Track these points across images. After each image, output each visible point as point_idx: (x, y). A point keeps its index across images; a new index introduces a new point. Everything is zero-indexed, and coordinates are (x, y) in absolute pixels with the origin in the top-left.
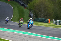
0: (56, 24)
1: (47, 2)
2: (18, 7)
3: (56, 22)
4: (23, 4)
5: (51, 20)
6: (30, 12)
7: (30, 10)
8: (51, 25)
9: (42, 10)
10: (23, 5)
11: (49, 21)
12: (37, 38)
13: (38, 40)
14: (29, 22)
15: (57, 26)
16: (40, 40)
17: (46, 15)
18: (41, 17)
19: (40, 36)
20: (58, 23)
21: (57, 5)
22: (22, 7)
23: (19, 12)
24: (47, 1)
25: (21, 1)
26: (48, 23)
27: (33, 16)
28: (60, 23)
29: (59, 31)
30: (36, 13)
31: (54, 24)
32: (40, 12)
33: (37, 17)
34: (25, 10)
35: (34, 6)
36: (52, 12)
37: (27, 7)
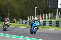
1: (13, 3)
9: (8, 10)
11: (16, 21)
12: (4, 38)
18: (7, 17)
21: (23, 5)
24: (13, 1)
26: (14, 23)
28: (26, 22)
31: (20, 23)
33: (3, 17)
36: (18, 12)
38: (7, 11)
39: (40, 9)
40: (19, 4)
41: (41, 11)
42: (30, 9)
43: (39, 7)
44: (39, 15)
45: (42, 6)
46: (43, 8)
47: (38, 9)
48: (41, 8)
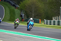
0: (47, 24)
2: (9, 8)
3: (47, 22)
4: (14, 4)
5: (42, 20)
6: (21, 12)
7: (21, 10)
8: (42, 25)
9: (33, 10)
10: (14, 6)
11: (40, 21)
12: (28, 38)
13: (29, 40)
14: (29, 23)
15: (48, 26)
16: (31, 40)
17: (37, 15)
19: (31, 36)
20: (49, 23)
21: (48, 5)
22: (13, 8)
23: (10, 13)
24: (38, 1)
26: (39, 23)
27: (24, 16)
28: (51, 23)
29: (50, 31)
30: (27, 13)
31: (45, 24)
32: (31, 12)
34: (16, 10)
35: (25, 6)
36: (43, 12)
37: (18, 7)
40: (44, 4)
42: (55, 9)
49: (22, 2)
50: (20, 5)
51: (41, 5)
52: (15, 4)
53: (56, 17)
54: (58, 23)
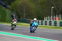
1: (29, 3)
6: (12, 13)
7: (12, 10)
9: (24, 10)
10: (5, 6)
11: (31, 21)
18: (23, 17)
20: (40, 23)
21: (39, 5)
22: (4, 8)
24: (29, 1)
25: (3, 2)
27: (15, 16)
30: (18, 14)
32: (22, 12)
33: (19, 17)
34: (7, 11)
35: (16, 6)
36: (34, 12)
37: (9, 8)
38: (23, 12)
39: (56, 9)
40: (35, 4)
41: (57, 11)
42: (46, 9)
43: (55, 7)
44: (55, 15)
45: (59, 6)
46: (60, 8)
47: (55, 9)
48: (58, 9)
49: (13, 2)
50: (11, 5)
51: (32, 6)
52: (6, 4)
53: (48, 17)
54: (50, 23)
